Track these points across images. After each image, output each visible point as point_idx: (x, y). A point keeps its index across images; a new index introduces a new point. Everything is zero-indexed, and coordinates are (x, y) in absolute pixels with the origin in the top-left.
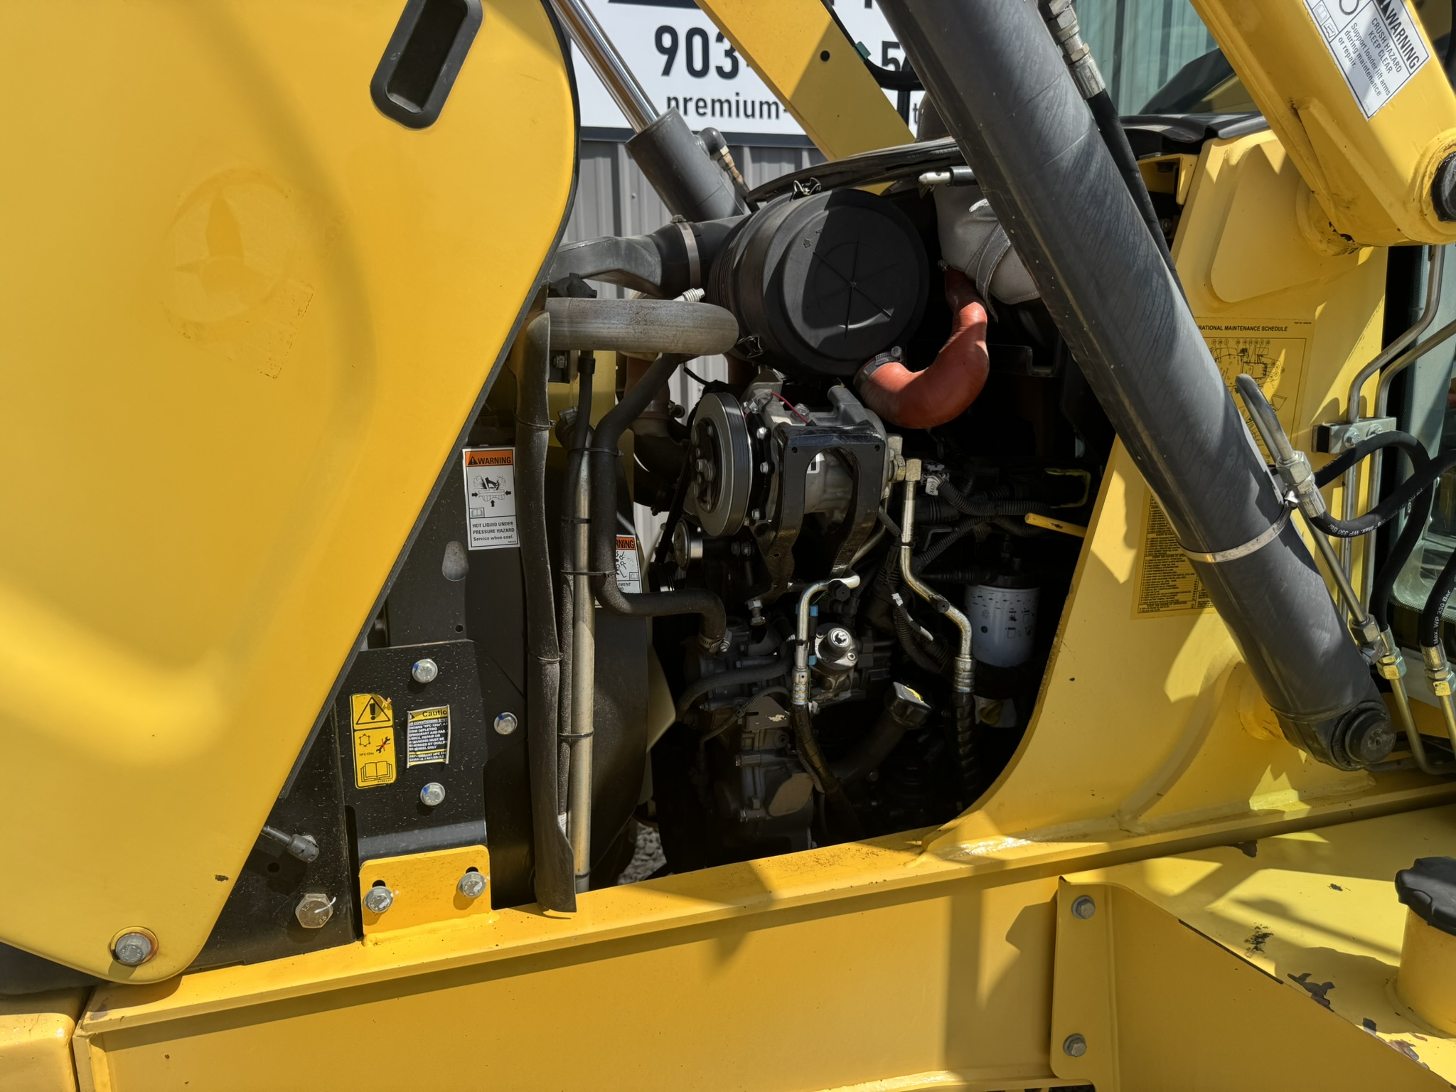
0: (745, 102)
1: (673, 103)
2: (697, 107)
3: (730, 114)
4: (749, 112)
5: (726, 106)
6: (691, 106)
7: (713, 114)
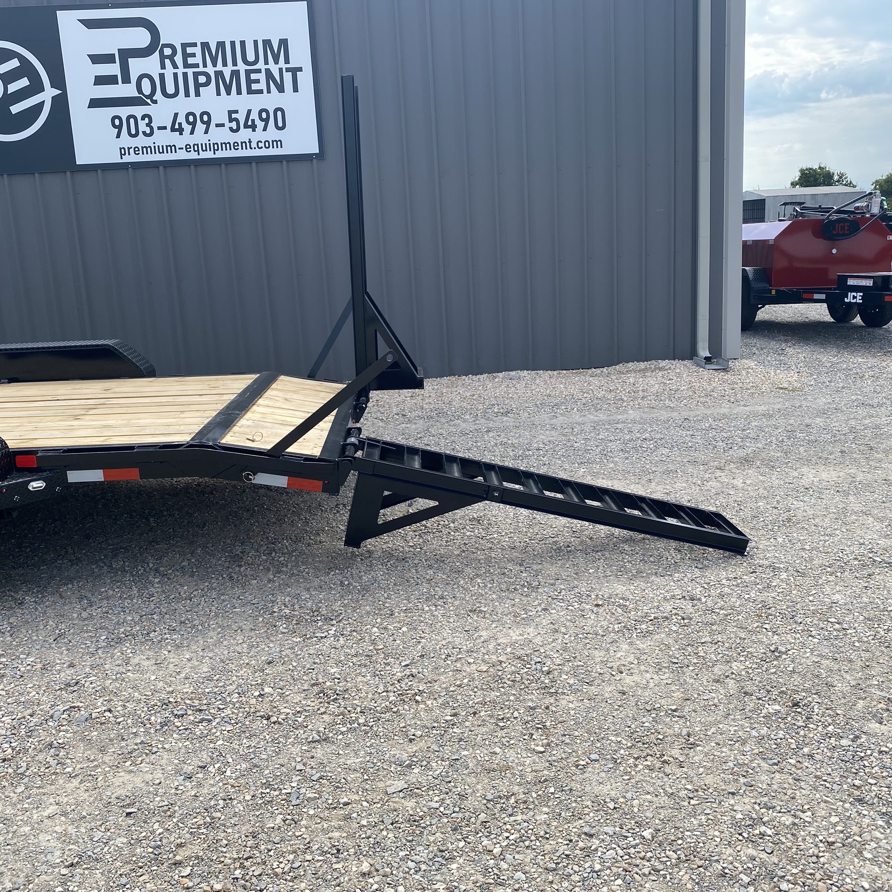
0: (158, 146)
1: (123, 150)
2: (135, 151)
3: (151, 153)
4: (161, 151)
5: (149, 149)
6: (132, 151)
7: (143, 154)
